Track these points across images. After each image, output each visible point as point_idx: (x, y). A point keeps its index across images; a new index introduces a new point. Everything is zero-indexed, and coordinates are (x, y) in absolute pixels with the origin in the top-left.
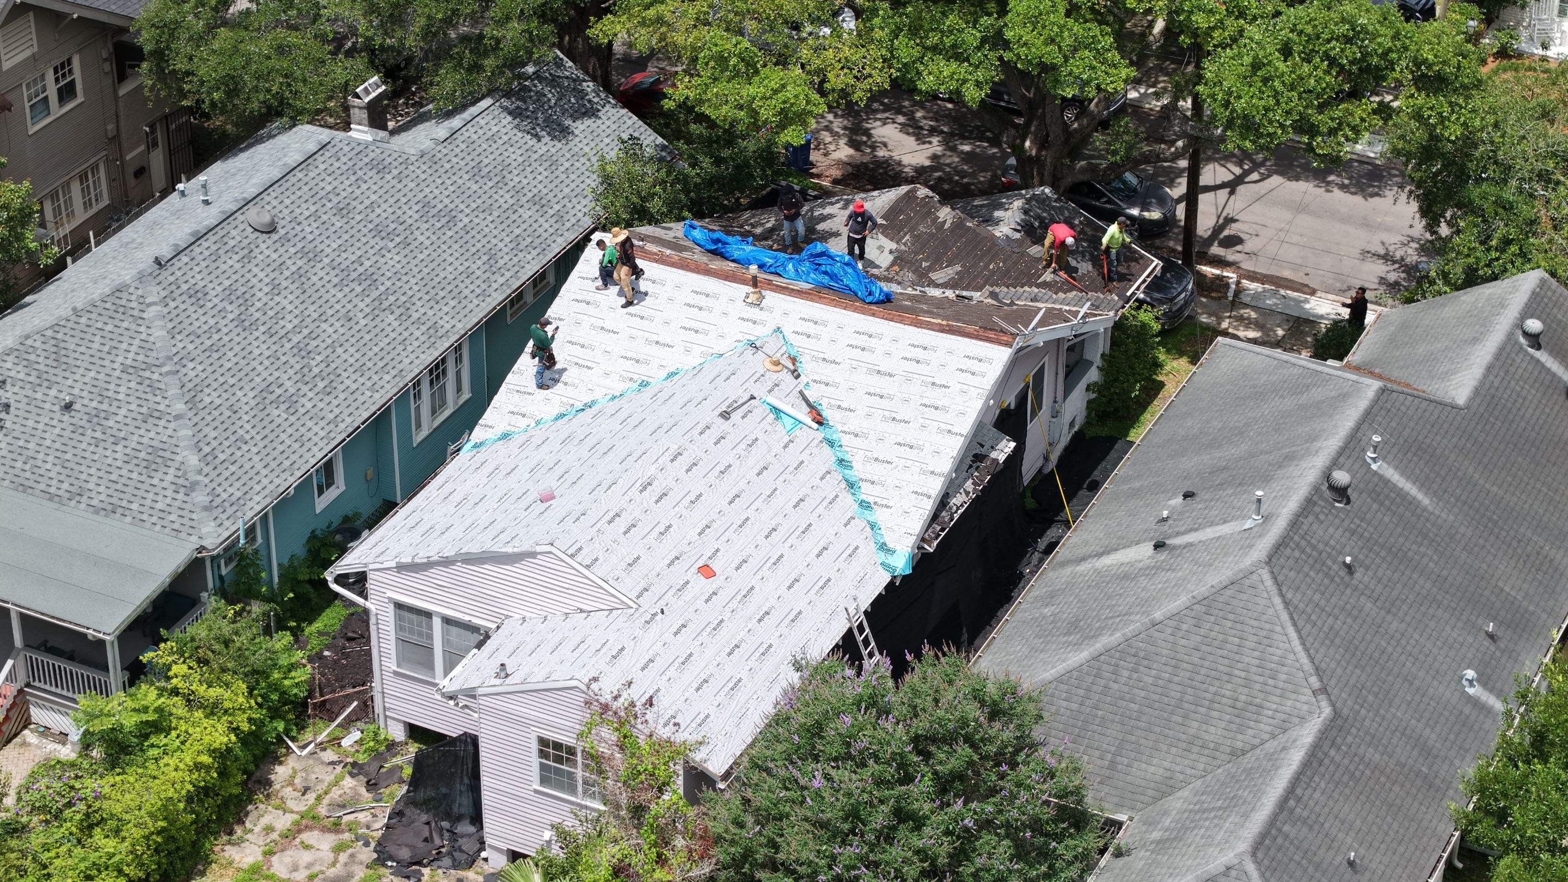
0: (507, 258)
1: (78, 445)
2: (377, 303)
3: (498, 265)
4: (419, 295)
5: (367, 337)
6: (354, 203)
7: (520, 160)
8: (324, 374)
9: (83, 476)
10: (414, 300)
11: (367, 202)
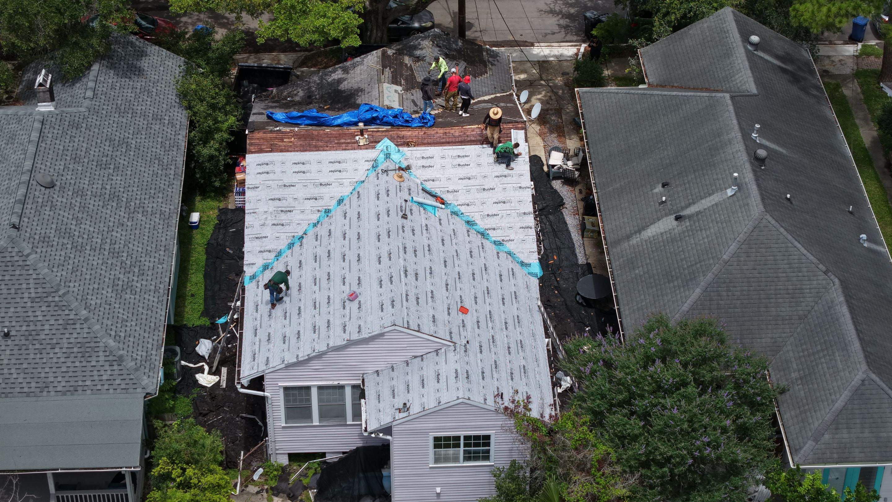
0: (166, 158)
1: (27, 357)
2: (127, 210)
3: (165, 163)
4: (143, 197)
5: (137, 232)
6: (78, 152)
7: (133, 95)
8: (133, 263)
9: (43, 375)
10: (143, 201)
11: (84, 149)
